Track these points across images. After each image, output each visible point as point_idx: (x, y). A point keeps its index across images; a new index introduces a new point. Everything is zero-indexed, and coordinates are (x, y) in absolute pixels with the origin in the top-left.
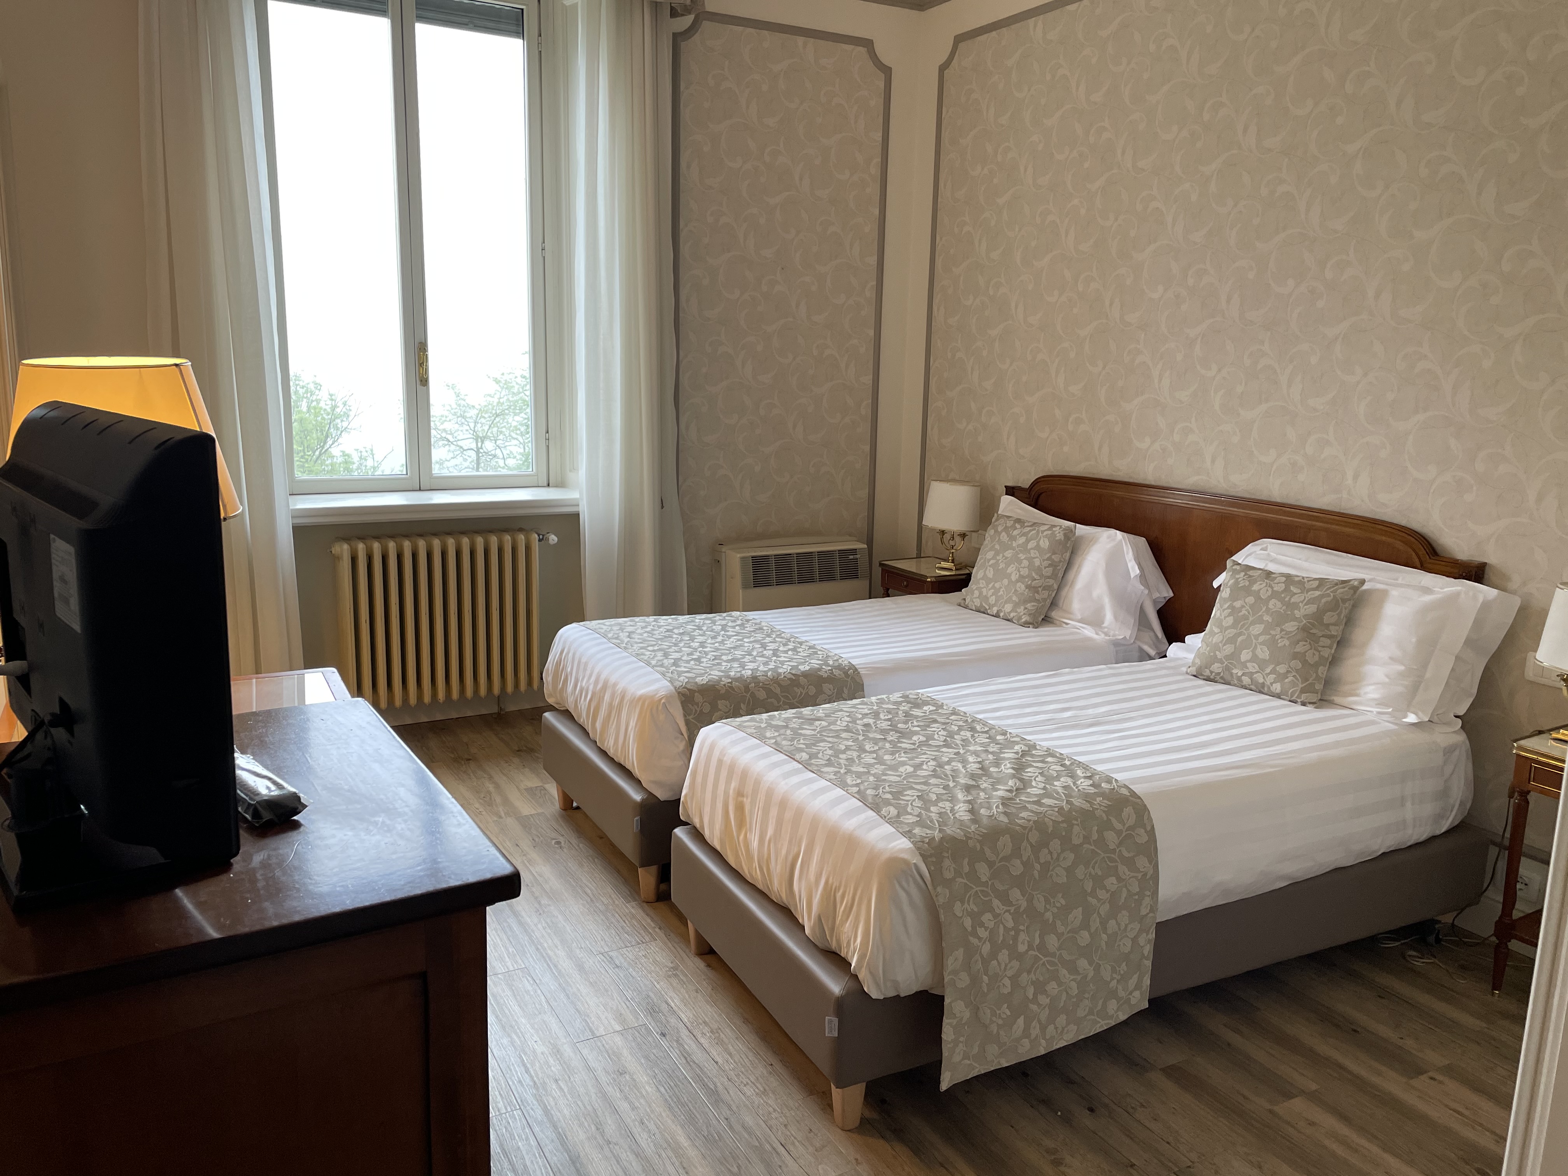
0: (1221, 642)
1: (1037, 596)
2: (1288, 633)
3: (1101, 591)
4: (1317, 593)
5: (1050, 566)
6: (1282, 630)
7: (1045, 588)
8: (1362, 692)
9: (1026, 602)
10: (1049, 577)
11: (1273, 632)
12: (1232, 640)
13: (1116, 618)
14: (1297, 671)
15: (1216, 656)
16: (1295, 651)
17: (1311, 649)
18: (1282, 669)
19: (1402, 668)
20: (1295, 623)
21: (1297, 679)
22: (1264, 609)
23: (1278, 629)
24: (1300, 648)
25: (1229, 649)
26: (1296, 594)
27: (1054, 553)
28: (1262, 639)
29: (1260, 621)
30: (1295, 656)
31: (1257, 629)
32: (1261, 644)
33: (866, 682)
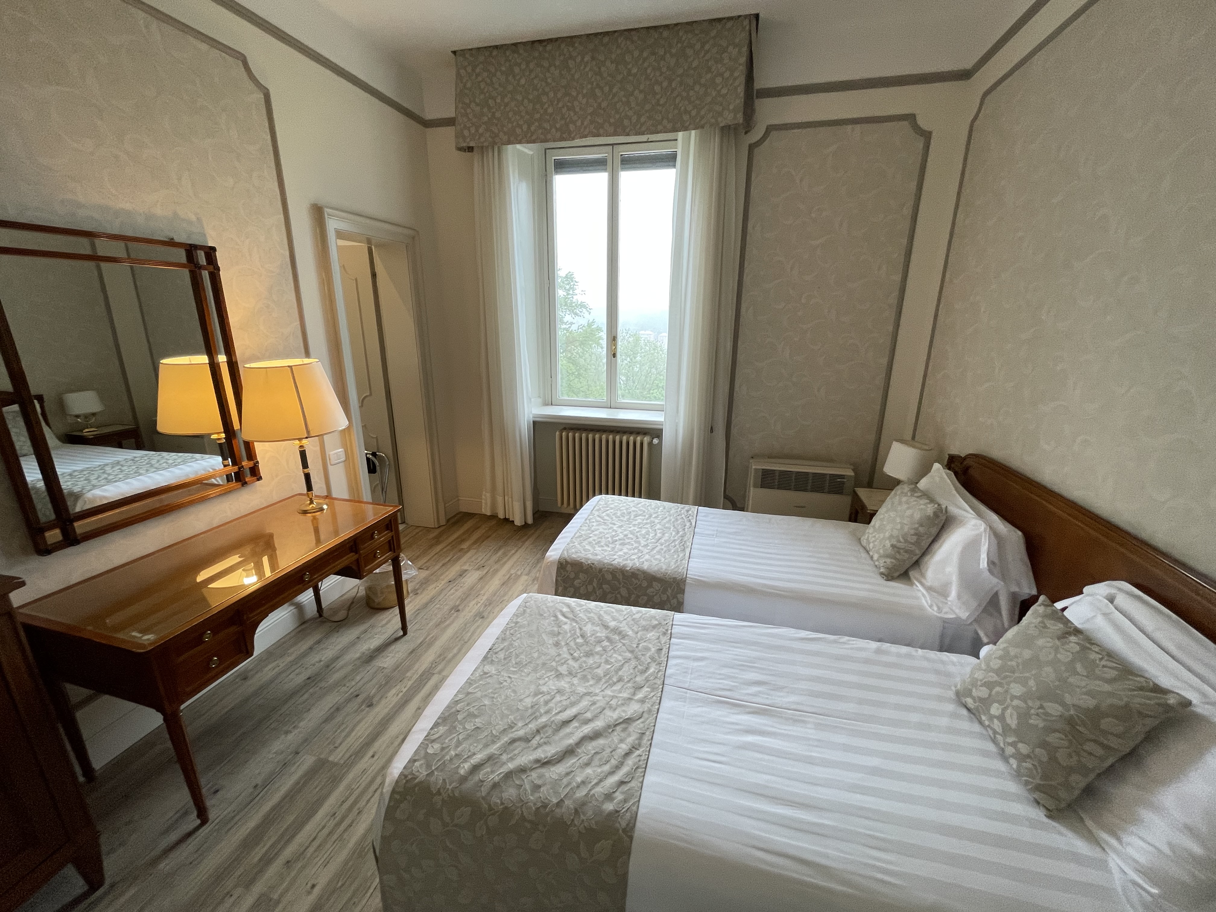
0: (981, 681)
1: (898, 556)
2: (1047, 714)
3: (952, 571)
4: (1107, 688)
5: (916, 534)
6: (1041, 707)
7: (906, 551)
8: (1126, 838)
9: (887, 556)
10: (912, 543)
11: (1030, 703)
12: (989, 685)
13: (959, 597)
14: (1040, 762)
15: (971, 690)
16: (1047, 739)
17: (1068, 748)
18: (1024, 748)
19: (1197, 849)
20: (1060, 708)
21: (1036, 769)
22: (1034, 672)
23: (1038, 703)
24: (1053, 739)
25: (983, 693)
26: (1078, 674)
27: (921, 525)
28: (1016, 702)
29: (1024, 682)
30: (1044, 745)
31: (1017, 689)
32: (1013, 707)
33: (687, 589)
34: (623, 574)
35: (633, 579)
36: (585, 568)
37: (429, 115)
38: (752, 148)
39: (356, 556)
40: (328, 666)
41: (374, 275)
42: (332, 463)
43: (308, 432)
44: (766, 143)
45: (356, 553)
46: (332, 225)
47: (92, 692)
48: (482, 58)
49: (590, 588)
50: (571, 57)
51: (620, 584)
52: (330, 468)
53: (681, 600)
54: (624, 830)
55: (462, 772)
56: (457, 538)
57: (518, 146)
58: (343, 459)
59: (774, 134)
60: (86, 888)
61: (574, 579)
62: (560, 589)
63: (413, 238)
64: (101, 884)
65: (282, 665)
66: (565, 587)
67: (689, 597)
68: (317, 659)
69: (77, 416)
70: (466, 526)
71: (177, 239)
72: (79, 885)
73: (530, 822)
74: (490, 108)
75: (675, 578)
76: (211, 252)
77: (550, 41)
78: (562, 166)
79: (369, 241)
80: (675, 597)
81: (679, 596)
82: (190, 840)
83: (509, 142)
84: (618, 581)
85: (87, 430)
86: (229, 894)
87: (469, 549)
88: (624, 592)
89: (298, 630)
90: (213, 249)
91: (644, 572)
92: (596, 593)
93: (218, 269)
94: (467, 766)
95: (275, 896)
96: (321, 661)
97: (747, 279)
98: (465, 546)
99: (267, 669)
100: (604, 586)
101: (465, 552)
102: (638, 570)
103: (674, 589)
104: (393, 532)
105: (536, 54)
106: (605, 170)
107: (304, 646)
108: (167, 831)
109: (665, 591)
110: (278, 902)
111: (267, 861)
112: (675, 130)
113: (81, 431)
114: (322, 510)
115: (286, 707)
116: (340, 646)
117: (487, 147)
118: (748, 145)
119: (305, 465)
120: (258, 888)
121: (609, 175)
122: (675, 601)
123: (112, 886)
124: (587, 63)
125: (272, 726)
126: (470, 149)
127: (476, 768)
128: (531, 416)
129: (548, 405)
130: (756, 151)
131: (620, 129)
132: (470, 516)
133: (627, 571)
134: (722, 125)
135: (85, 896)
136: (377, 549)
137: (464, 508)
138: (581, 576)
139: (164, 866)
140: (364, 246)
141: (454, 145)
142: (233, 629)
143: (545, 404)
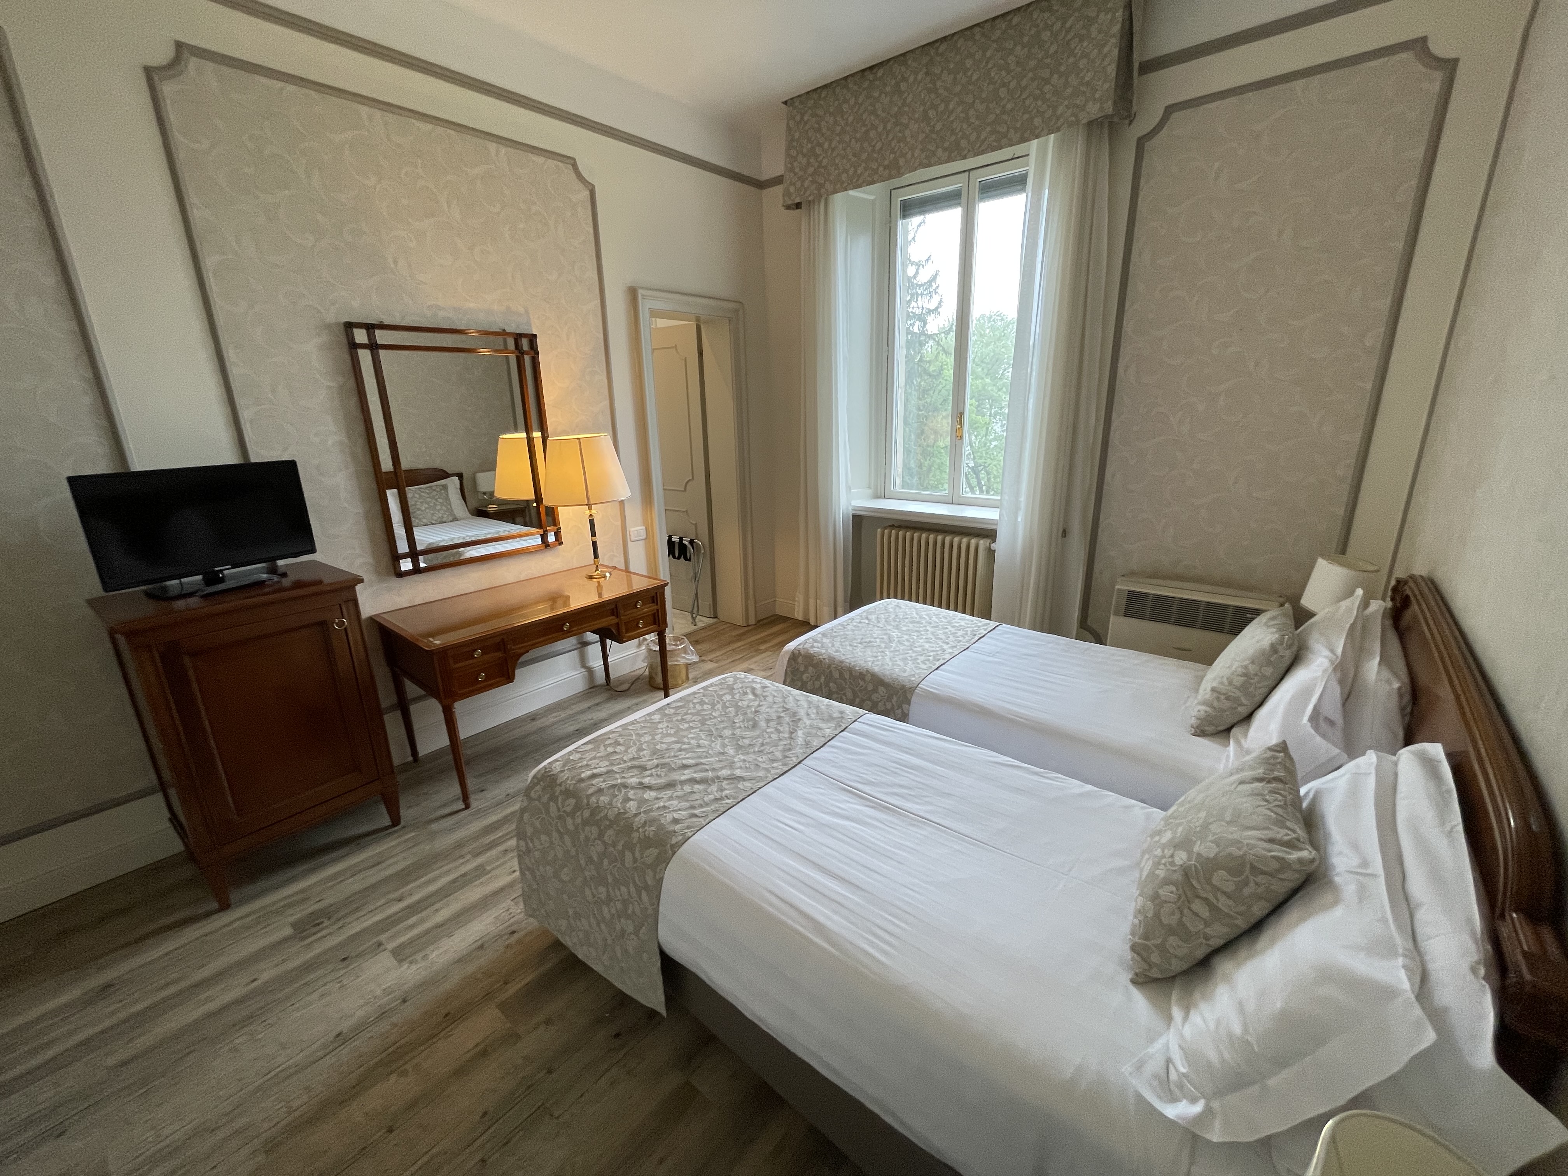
1: (1216, 704)
3: (1274, 729)
9: (1204, 703)
10: (1236, 687)
16: (1161, 890)
21: (1140, 926)
24: (1167, 892)
30: (1156, 898)
33: (914, 699)
34: (851, 673)
35: (860, 681)
36: (814, 662)
37: (766, 176)
38: (1141, 142)
39: (617, 620)
40: (595, 724)
41: (701, 354)
42: (632, 539)
43: (588, 499)
44: (1165, 131)
45: (617, 617)
46: (645, 306)
47: (423, 693)
48: (810, 103)
49: (817, 684)
50: (904, 79)
51: (846, 684)
52: (630, 544)
53: (906, 712)
54: (672, 846)
55: (583, 775)
56: (760, 638)
57: (852, 193)
58: (644, 537)
59: (1176, 116)
60: (390, 823)
61: (803, 673)
62: (788, 681)
63: (736, 311)
64: (398, 824)
65: (563, 715)
66: (792, 679)
67: (915, 708)
68: (590, 718)
69: (484, 493)
70: (775, 629)
71: (508, 330)
72: (386, 821)
73: (610, 821)
74: (817, 156)
75: (903, 686)
76: (533, 338)
77: (881, 64)
78: (908, 209)
79: (698, 320)
80: (900, 707)
81: (905, 706)
82: (457, 815)
83: (835, 192)
84: (845, 680)
85: (490, 506)
86: (462, 856)
87: (766, 650)
88: (849, 694)
89: (586, 692)
90: (535, 336)
91: (874, 675)
92: (822, 690)
93: (538, 353)
94: (589, 773)
95: (488, 868)
96: (592, 719)
97: (1129, 326)
98: (762, 647)
99: (551, 716)
100: (831, 684)
101: (759, 652)
102: (867, 671)
103: (899, 697)
104: (659, 606)
105: (866, 84)
106: (959, 204)
107: (585, 705)
108: (444, 806)
109: (890, 699)
110: (489, 872)
111: (492, 845)
112: (1024, 140)
113: (486, 507)
114: (605, 577)
115: (552, 746)
116: (610, 712)
117: (814, 201)
118: (1135, 139)
119: (593, 534)
120: (480, 860)
121: (963, 211)
122: (899, 711)
123: (404, 827)
124: (920, 82)
125: (536, 758)
126: (798, 206)
127: (594, 776)
128: (850, 508)
129: (880, 498)
130: (1148, 145)
131: (956, 152)
132: (785, 619)
133: (856, 671)
134: (1085, 121)
135: (386, 828)
136: (641, 619)
137: (780, 612)
138: (810, 669)
139: (435, 826)
140: (693, 324)
141: (781, 202)
142: (499, 654)
143: (877, 496)
